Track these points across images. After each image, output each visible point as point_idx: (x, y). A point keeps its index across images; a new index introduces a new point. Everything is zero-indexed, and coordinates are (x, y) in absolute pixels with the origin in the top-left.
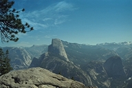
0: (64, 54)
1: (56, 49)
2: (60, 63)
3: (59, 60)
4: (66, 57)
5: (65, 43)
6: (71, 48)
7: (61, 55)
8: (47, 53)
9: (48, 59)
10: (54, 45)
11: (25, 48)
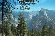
0: (46, 14)
1: (43, 12)
2: (44, 18)
3: (44, 17)
4: (47, 16)
5: (46, 10)
6: (49, 12)
7: (45, 15)
8: (39, 14)
9: (39, 17)
10: (42, 11)
11: (30, 12)
